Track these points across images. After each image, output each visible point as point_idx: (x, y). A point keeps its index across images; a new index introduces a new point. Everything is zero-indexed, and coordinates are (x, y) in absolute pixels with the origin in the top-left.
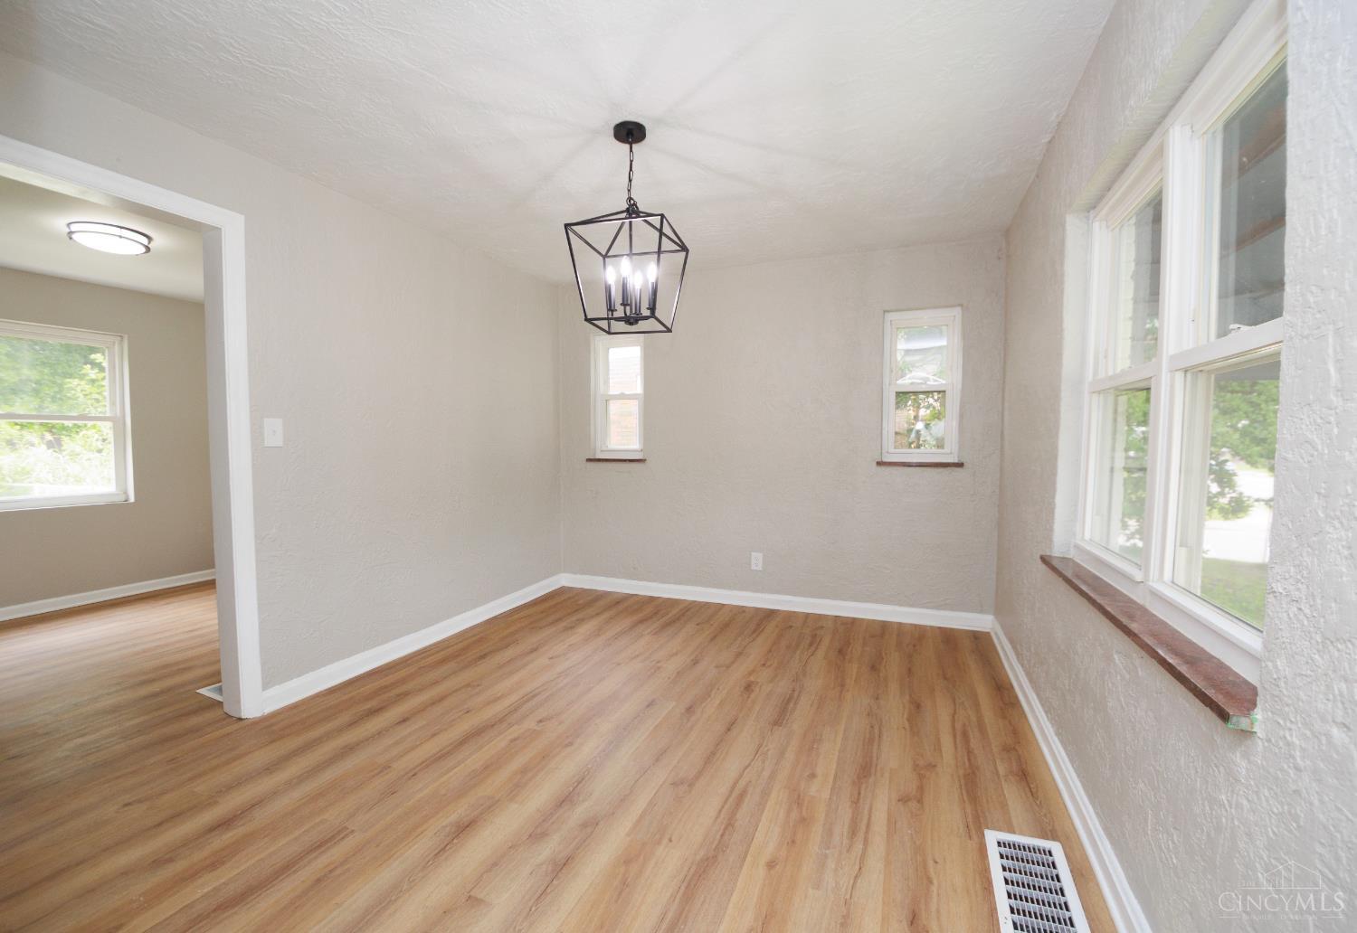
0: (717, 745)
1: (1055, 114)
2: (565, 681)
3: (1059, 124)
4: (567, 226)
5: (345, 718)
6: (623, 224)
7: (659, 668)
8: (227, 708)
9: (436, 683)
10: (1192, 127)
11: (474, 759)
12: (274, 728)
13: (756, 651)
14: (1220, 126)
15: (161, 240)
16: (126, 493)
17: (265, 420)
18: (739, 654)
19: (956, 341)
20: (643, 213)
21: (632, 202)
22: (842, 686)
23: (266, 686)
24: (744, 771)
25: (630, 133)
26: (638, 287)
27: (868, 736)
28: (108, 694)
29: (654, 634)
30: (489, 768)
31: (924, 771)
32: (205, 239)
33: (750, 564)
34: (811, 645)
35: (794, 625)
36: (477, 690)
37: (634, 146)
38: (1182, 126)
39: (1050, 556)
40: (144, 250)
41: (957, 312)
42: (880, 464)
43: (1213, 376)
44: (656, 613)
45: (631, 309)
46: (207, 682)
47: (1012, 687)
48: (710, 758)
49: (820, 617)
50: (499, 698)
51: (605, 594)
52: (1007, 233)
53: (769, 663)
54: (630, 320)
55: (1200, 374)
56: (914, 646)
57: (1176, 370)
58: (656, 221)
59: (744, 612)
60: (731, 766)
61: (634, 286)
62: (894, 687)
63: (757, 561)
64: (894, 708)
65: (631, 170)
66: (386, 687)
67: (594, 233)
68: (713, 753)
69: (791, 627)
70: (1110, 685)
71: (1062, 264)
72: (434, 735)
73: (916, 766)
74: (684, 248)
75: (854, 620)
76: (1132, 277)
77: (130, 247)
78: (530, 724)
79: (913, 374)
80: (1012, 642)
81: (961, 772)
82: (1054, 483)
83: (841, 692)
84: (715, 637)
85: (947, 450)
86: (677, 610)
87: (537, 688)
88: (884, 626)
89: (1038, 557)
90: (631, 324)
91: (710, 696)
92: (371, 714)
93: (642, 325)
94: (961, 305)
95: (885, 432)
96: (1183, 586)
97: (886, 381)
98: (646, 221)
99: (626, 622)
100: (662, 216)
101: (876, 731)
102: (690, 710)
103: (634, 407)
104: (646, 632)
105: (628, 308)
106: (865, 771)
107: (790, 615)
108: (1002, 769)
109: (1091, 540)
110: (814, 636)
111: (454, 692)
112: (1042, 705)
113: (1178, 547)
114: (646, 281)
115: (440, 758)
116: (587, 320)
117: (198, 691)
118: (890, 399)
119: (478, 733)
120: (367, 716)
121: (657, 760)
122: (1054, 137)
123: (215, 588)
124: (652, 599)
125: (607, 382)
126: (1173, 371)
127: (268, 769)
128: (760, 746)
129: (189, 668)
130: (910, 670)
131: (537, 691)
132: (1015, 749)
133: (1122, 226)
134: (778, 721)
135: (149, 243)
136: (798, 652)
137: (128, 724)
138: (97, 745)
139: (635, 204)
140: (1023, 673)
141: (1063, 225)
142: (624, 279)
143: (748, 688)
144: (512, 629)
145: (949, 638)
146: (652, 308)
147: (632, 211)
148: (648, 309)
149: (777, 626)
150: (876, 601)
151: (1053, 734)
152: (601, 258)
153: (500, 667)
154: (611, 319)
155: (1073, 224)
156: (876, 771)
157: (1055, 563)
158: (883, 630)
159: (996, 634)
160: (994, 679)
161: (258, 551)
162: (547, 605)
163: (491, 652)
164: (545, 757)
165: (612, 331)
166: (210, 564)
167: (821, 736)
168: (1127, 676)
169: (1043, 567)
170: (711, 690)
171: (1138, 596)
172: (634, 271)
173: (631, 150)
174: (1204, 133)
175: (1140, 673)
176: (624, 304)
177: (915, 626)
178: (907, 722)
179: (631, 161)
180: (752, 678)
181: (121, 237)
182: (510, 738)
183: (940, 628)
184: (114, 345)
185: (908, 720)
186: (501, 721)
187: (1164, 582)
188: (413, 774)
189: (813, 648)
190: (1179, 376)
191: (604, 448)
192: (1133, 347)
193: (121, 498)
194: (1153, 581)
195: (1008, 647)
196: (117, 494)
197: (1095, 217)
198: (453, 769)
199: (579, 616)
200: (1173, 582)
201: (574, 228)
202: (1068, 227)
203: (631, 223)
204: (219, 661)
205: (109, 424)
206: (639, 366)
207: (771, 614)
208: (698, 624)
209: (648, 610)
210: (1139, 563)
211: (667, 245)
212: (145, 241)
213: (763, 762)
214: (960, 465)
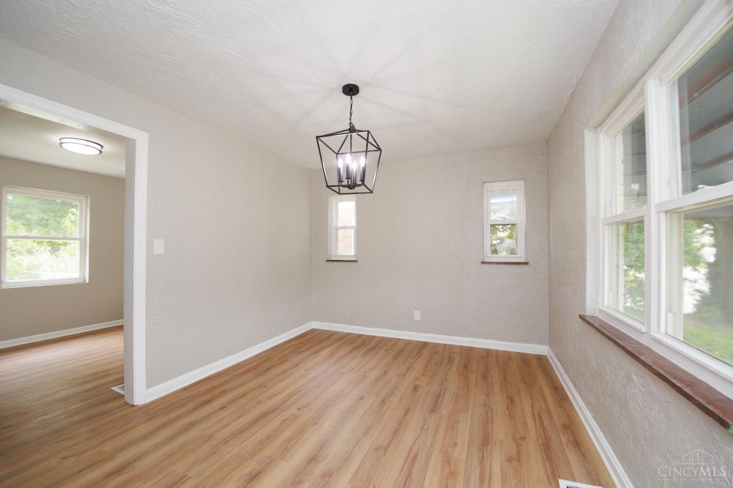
0: (400, 424)
1: (576, 78)
2: (314, 384)
3: (578, 83)
4: (317, 137)
5: (190, 406)
6: (347, 136)
7: (365, 376)
8: (127, 399)
9: (242, 385)
10: (660, 80)
11: (261, 433)
12: (151, 411)
13: (419, 365)
14: (676, 79)
15: (108, 147)
16: (84, 278)
17: (155, 240)
18: (409, 369)
19: (522, 197)
20: (357, 130)
21: (352, 125)
22: (468, 388)
23: (148, 387)
24: (415, 441)
25: (351, 90)
26: (355, 169)
27: (485, 419)
28: (63, 389)
29: (362, 356)
30: (270, 438)
31: (519, 441)
32: (127, 145)
33: (414, 317)
34: (448, 362)
35: (439, 351)
36: (264, 389)
37: (353, 97)
38: (655, 79)
39: (584, 315)
40: (99, 152)
41: (522, 183)
42: (483, 263)
43: (682, 215)
44: (363, 344)
45: (351, 182)
46: (118, 383)
47: (563, 388)
48: (396, 432)
49: (452, 346)
50: (276, 395)
51: (335, 333)
52: (547, 142)
53: (426, 374)
54: (350, 187)
55: (674, 214)
56: (506, 363)
57: (661, 212)
58: (365, 134)
59: (411, 343)
60: (408, 437)
61: (352, 169)
62: (497, 388)
63: (417, 316)
64: (498, 401)
65: (351, 109)
66: (214, 387)
67: (331, 141)
68: (397, 430)
69: (437, 352)
70: (631, 394)
71: (583, 156)
72: (239, 417)
73: (514, 438)
74: (379, 149)
75: (471, 348)
76: (622, 162)
77: (92, 151)
78: (293, 411)
79: (497, 215)
80: (560, 361)
81: (541, 442)
82: (585, 275)
83: (468, 391)
84: (395, 358)
85: (519, 255)
86: (374, 342)
87: (298, 388)
88: (488, 351)
89: (578, 316)
90: (351, 189)
91: (394, 393)
92: (206, 403)
93: (357, 189)
94: (524, 179)
95: (485, 246)
96: (672, 335)
97: (485, 218)
98: (358, 134)
99: (347, 349)
100: (368, 132)
101: (490, 416)
102: (383, 402)
103: (352, 233)
104: (357, 355)
105: (350, 180)
106: (486, 441)
107: (436, 345)
108: (564, 440)
109: (608, 306)
110: (450, 357)
111: (252, 390)
112: (584, 401)
113: (668, 313)
114: (359, 166)
115: (242, 431)
116: (328, 186)
117: (112, 388)
118: (487, 229)
119: (265, 415)
120: (203, 404)
121: (366, 434)
122: (574, 90)
123: (123, 330)
124: (361, 336)
125: (337, 220)
126: (658, 213)
127: (145, 437)
128: (424, 425)
129: (109, 375)
130: (505, 378)
131: (297, 391)
132: (569, 427)
133: (616, 135)
134: (433, 410)
135: (102, 149)
136: (442, 367)
137: (72, 408)
138: (53, 420)
139: (353, 126)
140: (569, 380)
141: (583, 136)
142: (347, 165)
143: (415, 388)
144: (286, 352)
145: (524, 358)
146: (363, 180)
147: (352, 130)
148: (360, 180)
149: (429, 352)
150: (483, 338)
151: (591, 418)
152: (335, 155)
153: (278, 375)
154: (340, 186)
155: (588, 135)
156: (491, 442)
157: (588, 319)
158: (487, 354)
159: (551, 357)
160: (553, 384)
161: (147, 311)
162: (304, 339)
163: (273, 366)
164: (301, 431)
165: (341, 192)
166: (121, 316)
167: (458, 419)
168: (643, 390)
169: (581, 321)
170: (395, 389)
171: (643, 341)
172: (353, 161)
173: (351, 99)
174: (668, 82)
175: (653, 389)
176: (347, 178)
177: (506, 352)
178: (506, 411)
179: (352, 104)
180: (417, 383)
181: (87, 145)
182: (283, 418)
183: (519, 353)
184: (83, 201)
185: (507, 409)
186: (277, 408)
187: (661, 333)
188: (226, 441)
189: (450, 365)
190: (663, 215)
191: (336, 255)
192: (625, 200)
193: (82, 281)
194: (653, 333)
195: (559, 364)
196: (80, 279)
197: (601, 131)
198: (248, 439)
199: (321, 346)
200: (666, 334)
201: (321, 138)
202: (586, 136)
203: (351, 135)
204: (123, 372)
205: (78, 242)
206: (354, 212)
207: (425, 344)
208: (386, 351)
209: (359, 342)
210: (643, 322)
211: (370, 147)
212: (100, 148)
213: (426, 435)
214: (526, 263)
